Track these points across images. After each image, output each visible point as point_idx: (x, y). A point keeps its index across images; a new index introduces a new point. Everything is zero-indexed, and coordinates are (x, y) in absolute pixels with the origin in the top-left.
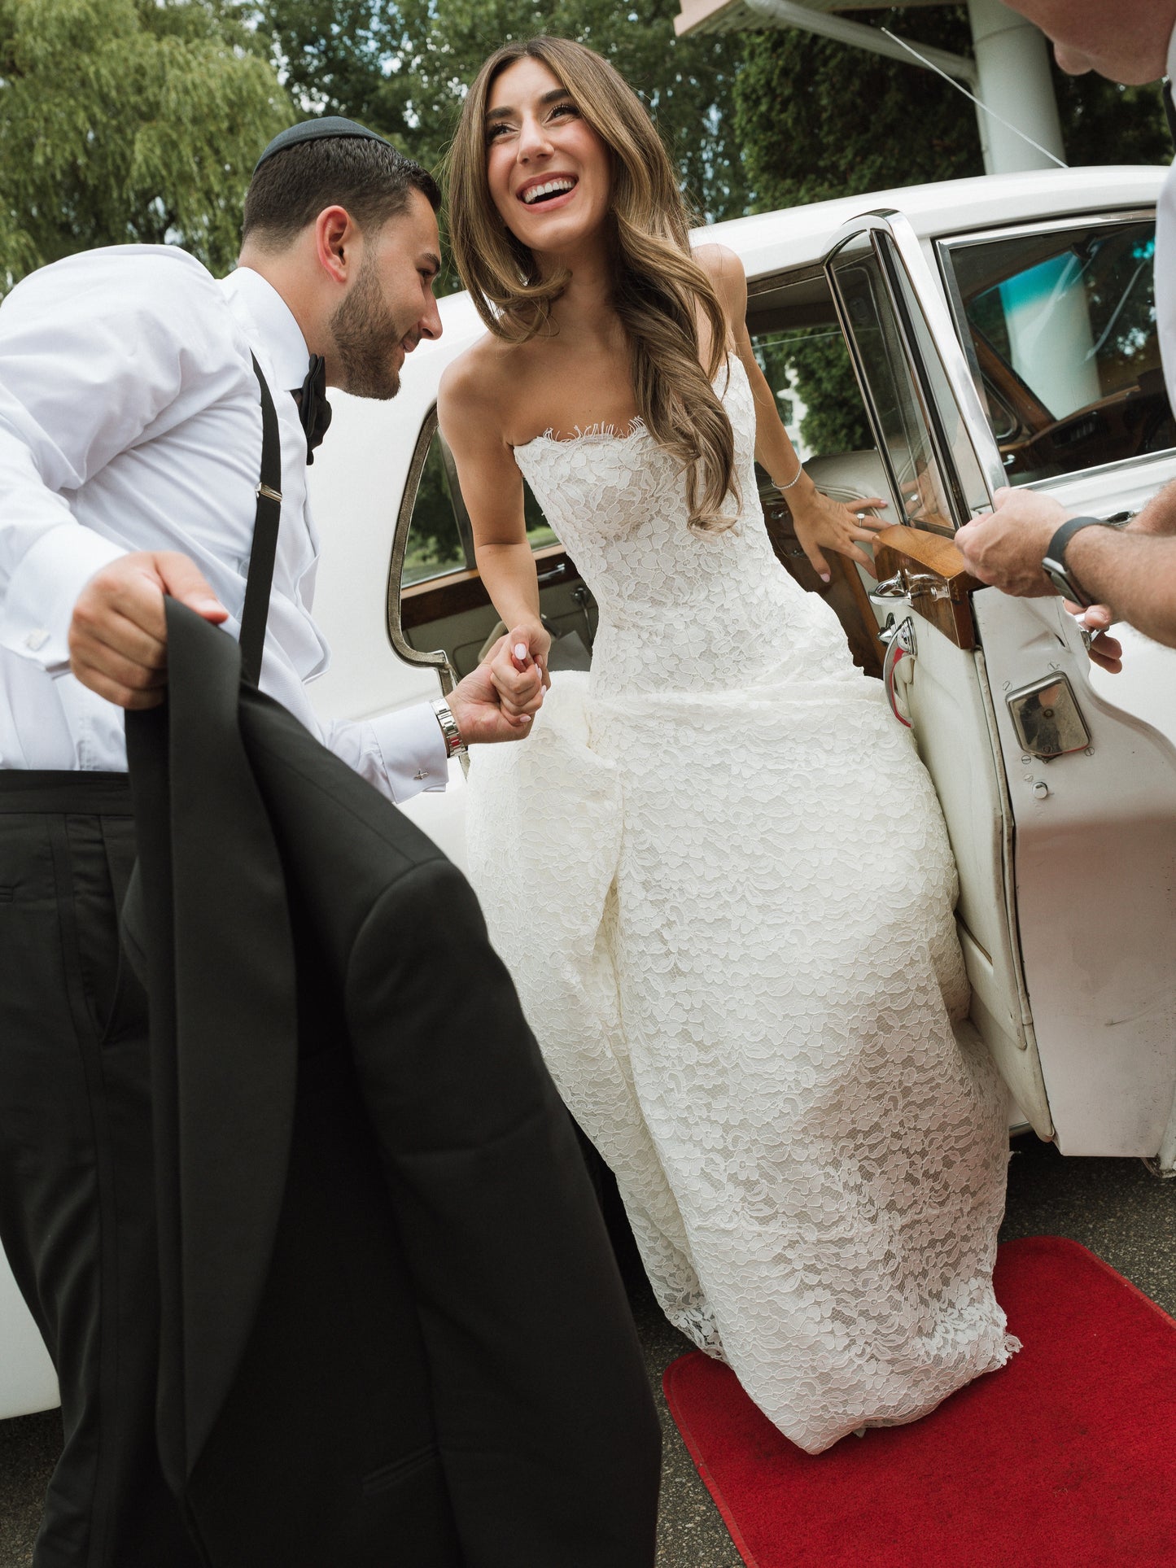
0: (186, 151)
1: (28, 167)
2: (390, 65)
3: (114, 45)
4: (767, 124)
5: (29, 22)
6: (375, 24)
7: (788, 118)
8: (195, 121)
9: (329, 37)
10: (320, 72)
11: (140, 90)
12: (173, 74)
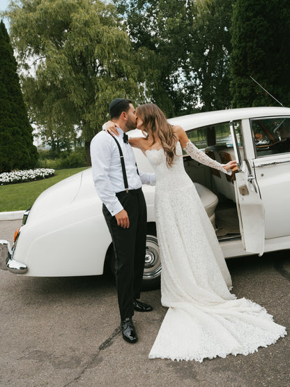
0: (106, 51)
1: (72, 51)
2: (153, 33)
3: (93, 26)
4: (236, 65)
5: (76, 20)
6: (151, 23)
7: (241, 64)
8: (109, 44)
9: (140, 26)
10: (137, 34)
11: (98, 37)
12: (105, 34)
